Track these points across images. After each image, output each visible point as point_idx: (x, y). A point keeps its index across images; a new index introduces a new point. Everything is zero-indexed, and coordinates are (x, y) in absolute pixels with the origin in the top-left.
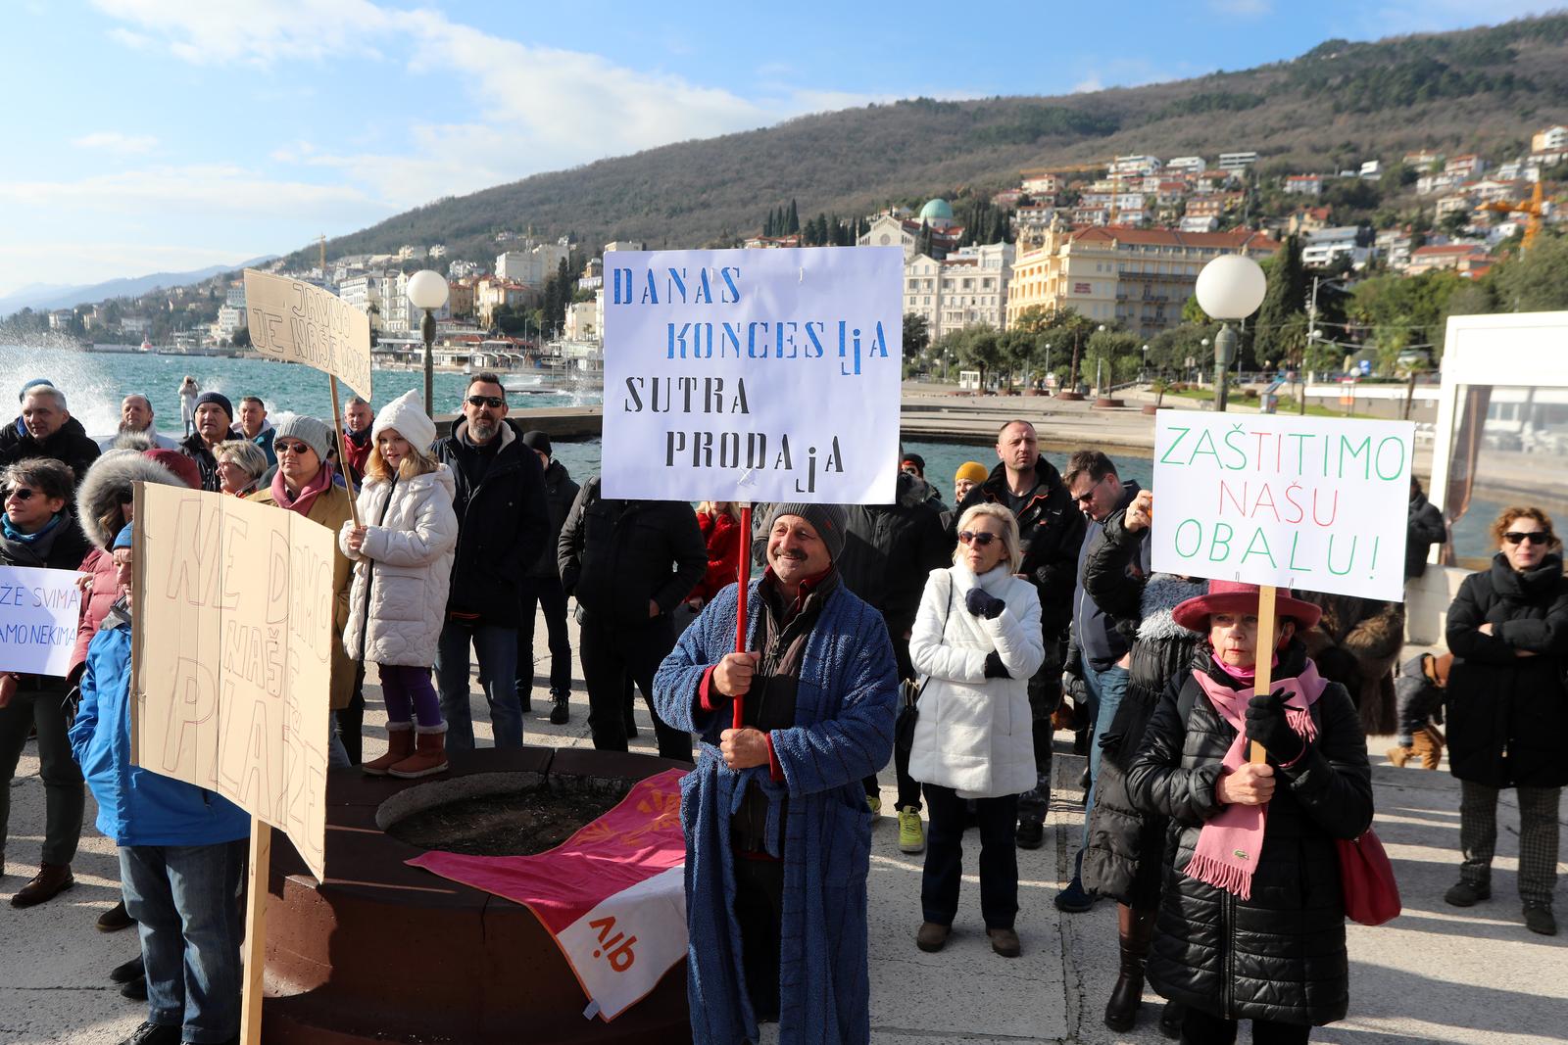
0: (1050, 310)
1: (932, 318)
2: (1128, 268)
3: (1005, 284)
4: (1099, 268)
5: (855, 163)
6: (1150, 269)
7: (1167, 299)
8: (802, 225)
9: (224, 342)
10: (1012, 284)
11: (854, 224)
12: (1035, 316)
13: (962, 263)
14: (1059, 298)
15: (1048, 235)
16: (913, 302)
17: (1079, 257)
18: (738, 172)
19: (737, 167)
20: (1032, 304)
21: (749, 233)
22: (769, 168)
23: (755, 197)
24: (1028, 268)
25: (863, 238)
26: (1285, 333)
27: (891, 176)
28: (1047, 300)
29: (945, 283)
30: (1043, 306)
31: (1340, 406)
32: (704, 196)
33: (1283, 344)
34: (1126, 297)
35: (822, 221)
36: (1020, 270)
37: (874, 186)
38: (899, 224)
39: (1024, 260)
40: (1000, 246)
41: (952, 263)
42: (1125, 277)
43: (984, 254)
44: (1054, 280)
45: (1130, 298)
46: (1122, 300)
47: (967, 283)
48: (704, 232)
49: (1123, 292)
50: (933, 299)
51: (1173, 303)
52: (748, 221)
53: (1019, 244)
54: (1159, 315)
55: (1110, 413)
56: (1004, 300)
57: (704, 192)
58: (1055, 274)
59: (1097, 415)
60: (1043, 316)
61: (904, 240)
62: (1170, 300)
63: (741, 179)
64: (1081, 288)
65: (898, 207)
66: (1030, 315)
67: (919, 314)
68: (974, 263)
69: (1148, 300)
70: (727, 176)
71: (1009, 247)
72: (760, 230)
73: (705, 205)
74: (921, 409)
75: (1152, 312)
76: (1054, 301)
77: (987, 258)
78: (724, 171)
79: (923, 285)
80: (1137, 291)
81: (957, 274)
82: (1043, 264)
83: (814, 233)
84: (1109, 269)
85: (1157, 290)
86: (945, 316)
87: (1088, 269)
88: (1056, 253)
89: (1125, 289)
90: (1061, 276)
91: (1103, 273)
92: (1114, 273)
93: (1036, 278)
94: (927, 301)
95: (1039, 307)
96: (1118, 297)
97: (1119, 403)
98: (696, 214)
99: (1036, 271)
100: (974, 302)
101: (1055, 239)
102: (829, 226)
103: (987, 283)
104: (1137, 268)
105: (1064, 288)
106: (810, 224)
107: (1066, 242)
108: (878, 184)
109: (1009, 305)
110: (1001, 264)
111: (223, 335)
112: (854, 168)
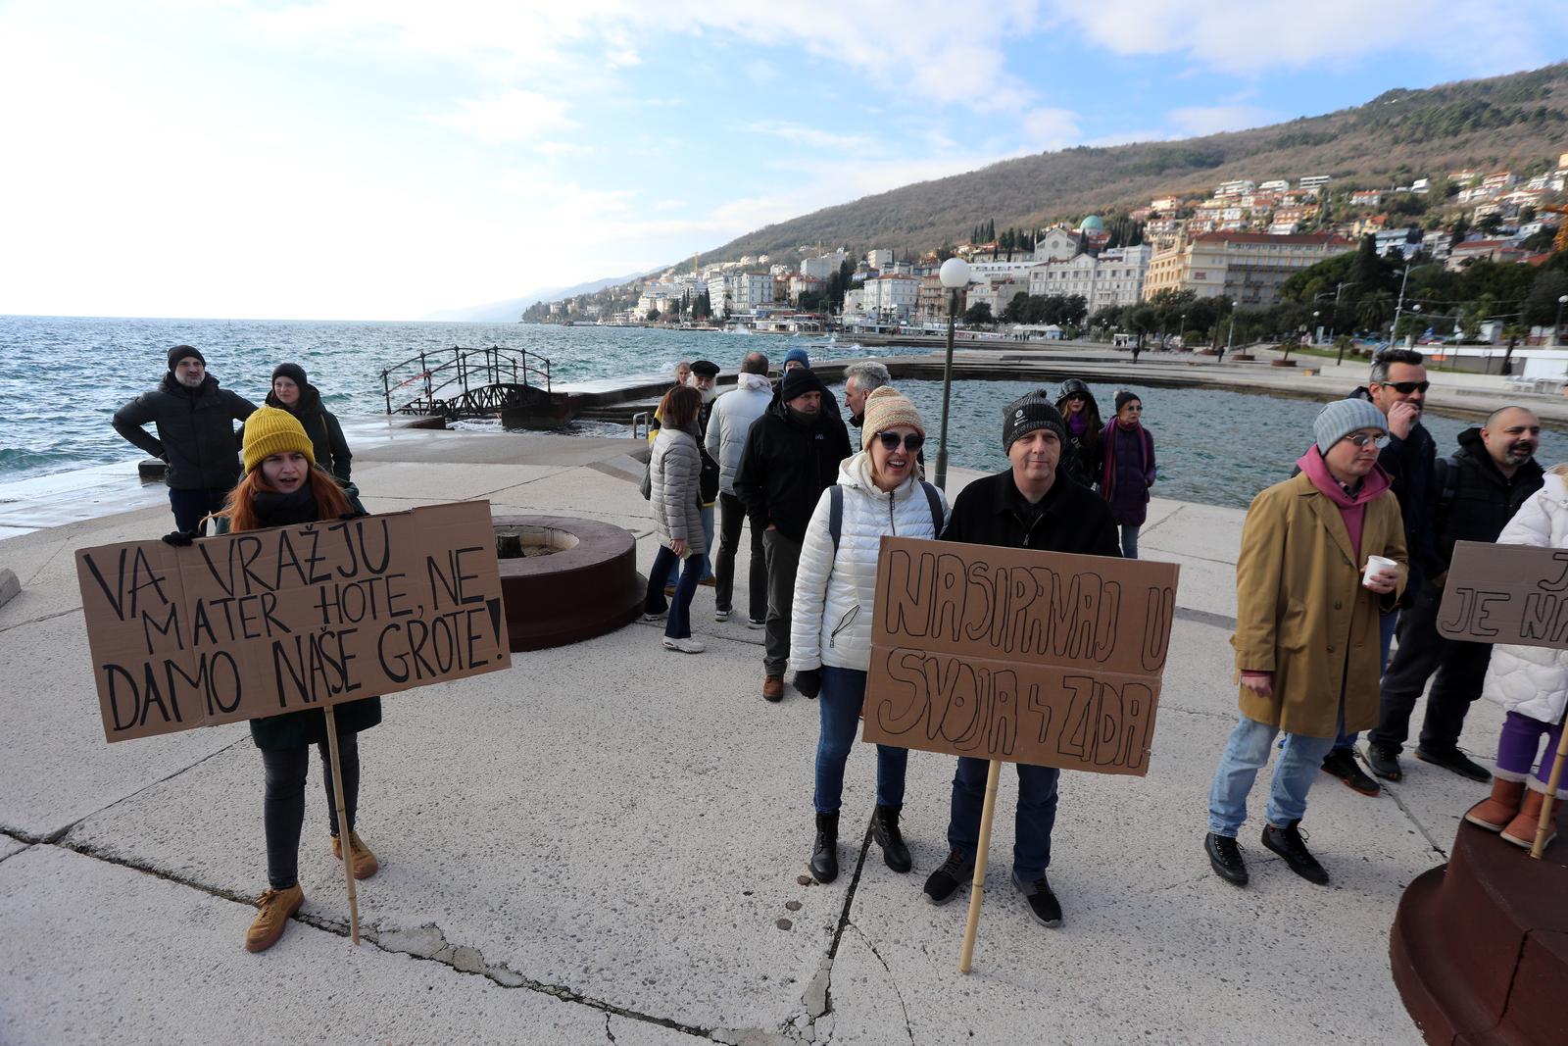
0: (1176, 292)
1: (1088, 297)
2: (1235, 261)
3: (1142, 273)
4: (1213, 262)
5: (1033, 193)
6: (1252, 262)
7: (1262, 283)
8: (997, 236)
9: (642, 319)
10: (1147, 273)
11: (1033, 235)
12: (1165, 296)
13: (1112, 259)
14: (1183, 283)
15: (1178, 239)
16: (1076, 286)
17: (1199, 254)
18: (953, 201)
19: (953, 198)
20: (1163, 288)
21: (961, 242)
22: (974, 198)
23: (965, 218)
24: (1160, 262)
25: (1040, 244)
26: (1360, 308)
27: (1058, 201)
28: (1174, 284)
29: (1099, 273)
30: (1171, 289)
31: (1433, 362)
32: (932, 218)
33: (1358, 315)
34: (1232, 281)
35: (1011, 233)
36: (1154, 263)
37: (1045, 208)
38: (1066, 234)
39: (1157, 257)
40: (1139, 248)
41: (1104, 260)
42: (1232, 268)
43: (1128, 253)
44: (1180, 271)
45: (1235, 283)
46: (1228, 285)
47: (1114, 273)
48: (931, 242)
49: (1230, 279)
50: (1090, 285)
51: (1266, 286)
52: (959, 235)
53: (1155, 246)
54: (1256, 294)
55: (1245, 364)
56: (1141, 285)
57: (931, 215)
58: (1180, 266)
59: (1236, 367)
60: (1171, 295)
61: (1068, 245)
62: (1265, 284)
63: (956, 206)
64: (1200, 275)
65: (1064, 222)
66: (1162, 296)
67: (1080, 295)
68: (1120, 259)
69: (1248, 285)
70: (947, 204)
71: (1147, 248)
72: (968, 240)
73: (932, 224)
74: (1107, 360)
75: (1250, 293)
76: (1179, 285)
77: (1130, 255)
78: (944, 201)
79: (1082, 275)
80: (1241, 278)
81: (1107, 267)
82: (1172, 259)
83: (1006, 240)
84: (1220, 262)
85: (1254, 277)
86: (1097, 297)
87: (1205, 263)
88: (1182, 251)
89: (1231, 276)
90: (1185, 268)
91: (1216, 265)
92: (1224, 265)
93: (1167, 269)
94: (1085, 285)
95: (1167, 290)
96: (1226, 282)
97: (1251, 358)
98: (925, 231)
99: (1166, 264)
100: (1118, 286)
101: (1182, 242)
102: (1016, 236)
103: (1128, 273)
104: (1242, 262)
105: (1187, 276)
106: (1004, 235)
107: (1189, 243)
108: (1049, 206)
109: (1144, 288)
110: (1139, 260)
111: (641, 314)
112: (1032, 196)
